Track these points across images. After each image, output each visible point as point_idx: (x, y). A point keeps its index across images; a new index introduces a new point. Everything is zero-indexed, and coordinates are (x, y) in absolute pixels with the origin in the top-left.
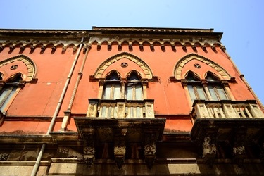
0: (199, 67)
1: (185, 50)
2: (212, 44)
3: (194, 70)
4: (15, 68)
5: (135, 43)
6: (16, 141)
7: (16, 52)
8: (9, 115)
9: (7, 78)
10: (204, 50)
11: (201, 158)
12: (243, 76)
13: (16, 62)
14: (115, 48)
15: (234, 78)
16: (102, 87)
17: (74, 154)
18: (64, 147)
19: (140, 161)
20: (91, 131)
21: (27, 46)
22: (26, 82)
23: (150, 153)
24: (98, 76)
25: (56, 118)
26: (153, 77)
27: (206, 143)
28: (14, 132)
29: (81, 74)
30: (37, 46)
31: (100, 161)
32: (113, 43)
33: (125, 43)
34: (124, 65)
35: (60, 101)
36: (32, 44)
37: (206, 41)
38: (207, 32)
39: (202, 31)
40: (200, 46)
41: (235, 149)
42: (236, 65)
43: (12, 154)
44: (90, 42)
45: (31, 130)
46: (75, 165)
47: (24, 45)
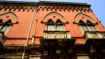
0: (84, 18)
1: (77, 11)
2: (87, 9)
3: (82, 19)
4: (8, 17)
5: (58, 8)
6: (13, 48)
7: (8, 10)
8: (8, 37)
9: (5, 21)
10: (85, 11)
11: (90, 54)
12: (100, 22)
13: (8, 15)
14: (49, 10)
15: (97, 23)
16: (46, 26)
17: (39, 53)
18: (34, 51)
19: (66, 56)
20: (47, 44)
21: (12, 8)
22: (14, 23)
23: (70, 52)
24: (44, 21)
25: (29, 39)
26: (67, 22)
27: (92, 48)
28: (11, 45)
29: (37, 20)
30: (17, 8)
31: (50, 56)
32: (49, 8)
33: (54, 8)
34: (54, 17)
35: (29, 31)
36: (14, 7)
37: (85, 8)
38: (85, 4)
39: (83, 4)
40: (83, 10)
41: (102, 50)
42: (97, 18)
43: (11, 54)
44: (39, 7)
45: (18, 44)
46: (40, 58)
47: (11, 8)
